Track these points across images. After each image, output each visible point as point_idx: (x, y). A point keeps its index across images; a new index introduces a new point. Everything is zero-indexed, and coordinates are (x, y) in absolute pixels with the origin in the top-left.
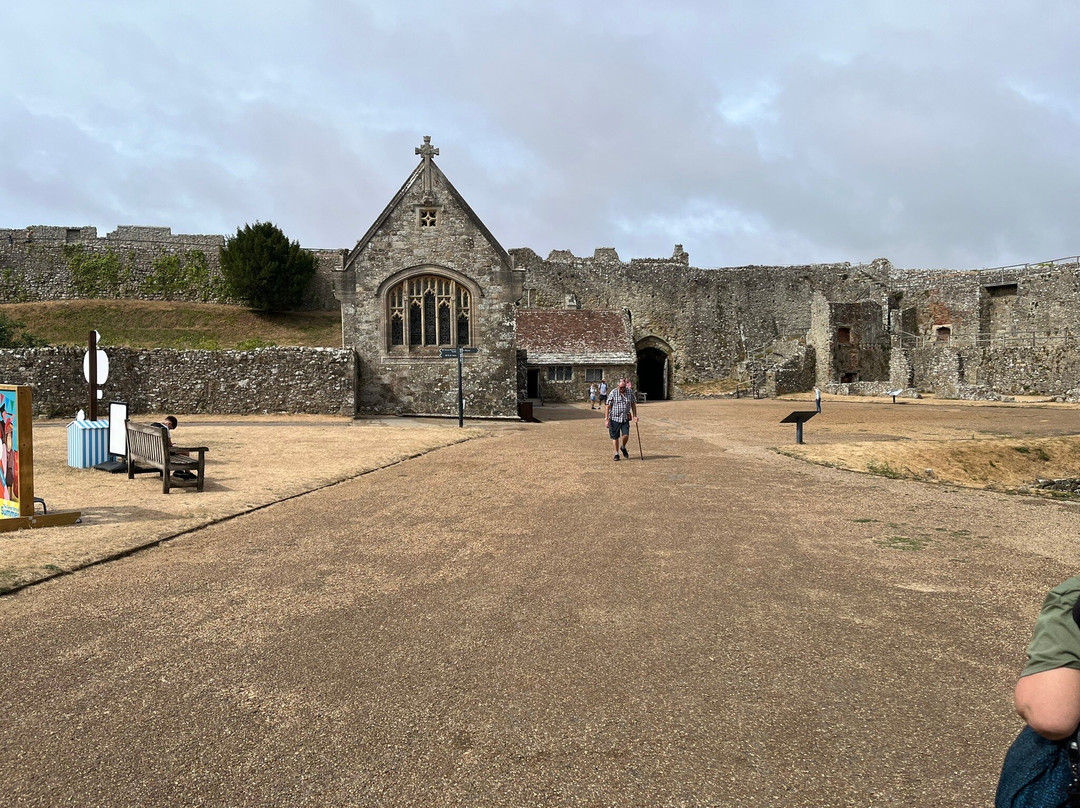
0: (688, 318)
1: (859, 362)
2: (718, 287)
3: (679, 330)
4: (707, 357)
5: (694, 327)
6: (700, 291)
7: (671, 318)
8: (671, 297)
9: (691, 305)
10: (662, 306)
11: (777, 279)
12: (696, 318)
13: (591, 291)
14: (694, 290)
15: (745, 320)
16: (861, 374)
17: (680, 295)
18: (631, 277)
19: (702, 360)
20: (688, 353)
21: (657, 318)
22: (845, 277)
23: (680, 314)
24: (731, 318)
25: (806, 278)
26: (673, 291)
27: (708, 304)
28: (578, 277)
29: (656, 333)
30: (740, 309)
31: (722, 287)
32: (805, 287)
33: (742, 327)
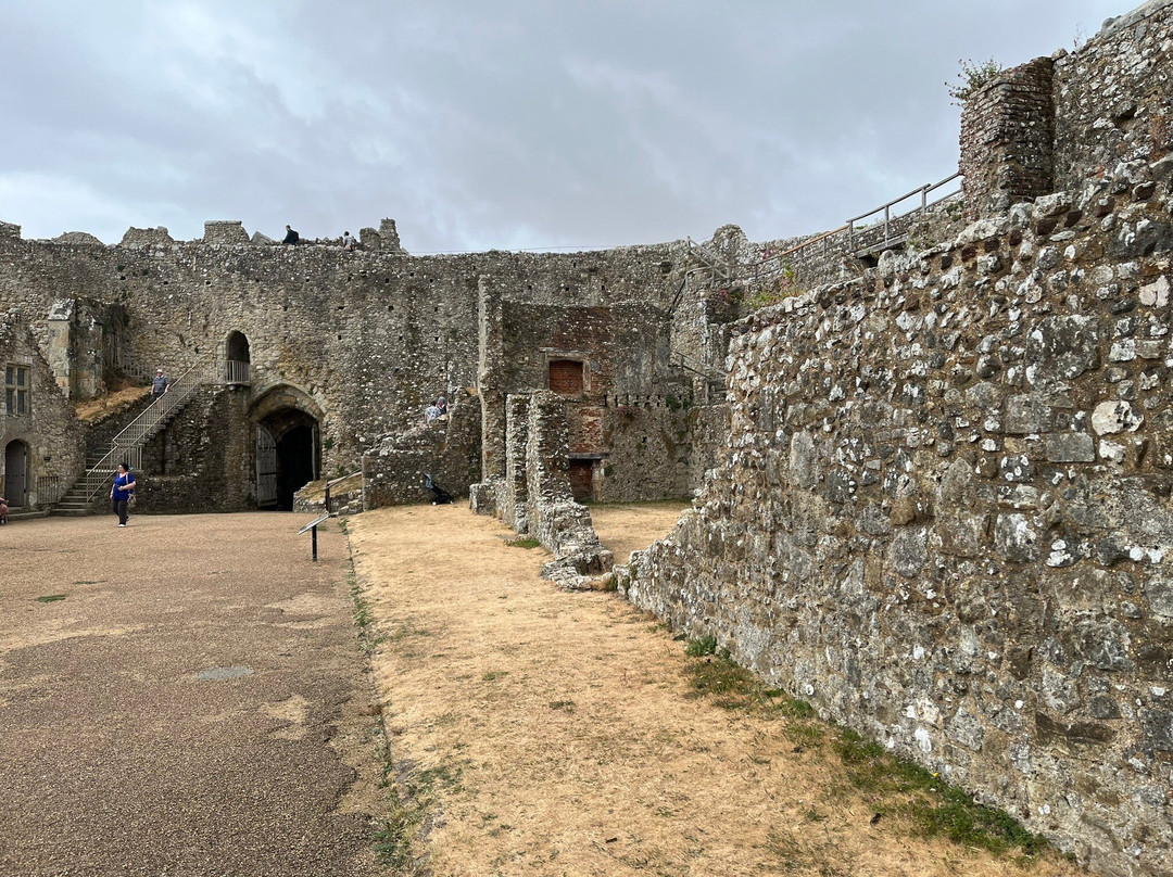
0: (348, 349)
1: (607, 435)
2: (409, 289)
3: (331, 372)
4: (380, 425)
5: (360, 367)
6: (373, 298)
7: (318, 350)
8: (318, 309)
9: (354, 323)
10: (301, 327)
11: (537, 275)
12: (365, 349)
13: (177, 300)
14: (360, 295)
15: (460, 352)
16: (611, 460)
17: (333, 305)
18: (247, 273)
19: (371, 430)
20: (347, 417)
21: (292, 349)
22: (667, 267)
23: (333, 342)
24: (434, 350)
25: (593, 271)
26: (321, 296)
27: (389, 323)
28: (155, 274)
29: (292, 379)
30: (454, 332)
31: (417, 290)
32: (590, 290)
33: (451, 367)
